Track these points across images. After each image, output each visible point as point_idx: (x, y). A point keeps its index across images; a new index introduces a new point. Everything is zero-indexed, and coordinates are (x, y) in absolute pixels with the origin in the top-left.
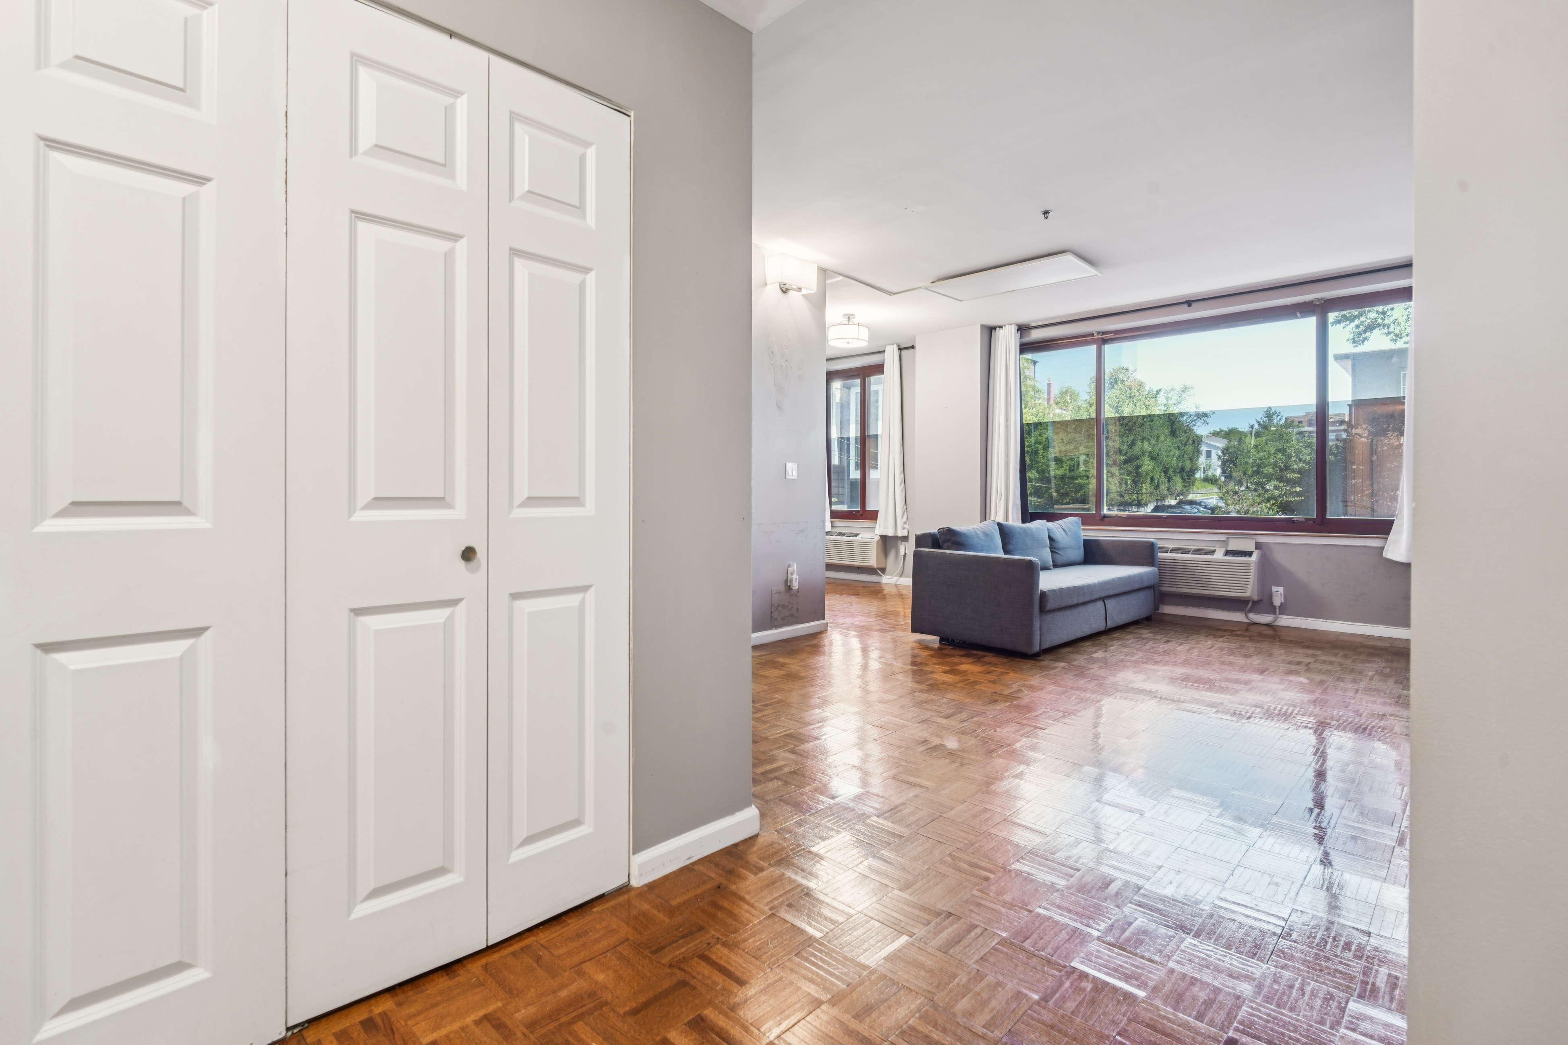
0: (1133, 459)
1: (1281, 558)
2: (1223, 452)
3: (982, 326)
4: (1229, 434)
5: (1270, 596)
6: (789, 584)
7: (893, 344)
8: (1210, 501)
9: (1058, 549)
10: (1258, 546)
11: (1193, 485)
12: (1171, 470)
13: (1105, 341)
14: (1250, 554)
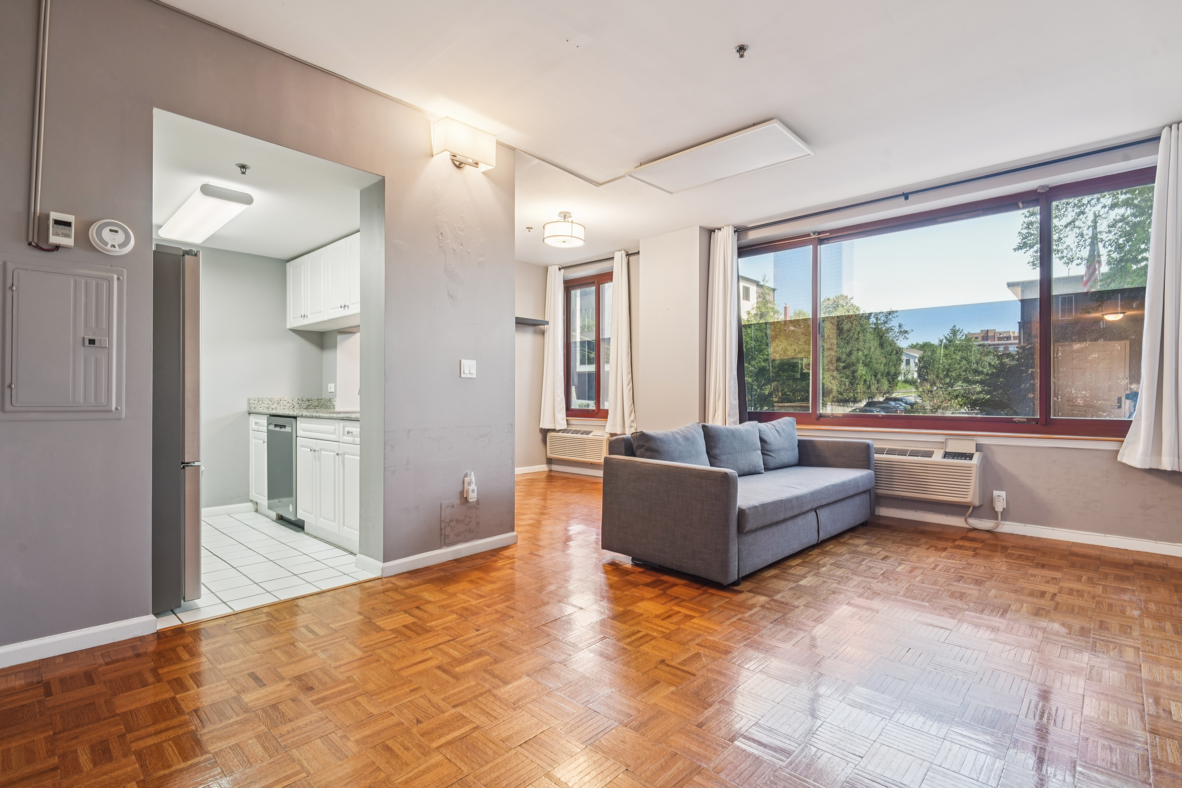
0: (851, 365)
1: (1002, 460)
2: (919, 360)
3: (701, 228)
4: (924, 347)
5: (992, 501)
6: (465, 496)
7: (621, 251)
8: (909, 398)
9: (771, 451)
10: (979, 448)
11: (896, 386)
12: (880, 374)
13: (821, 241)
14: (970, 456)
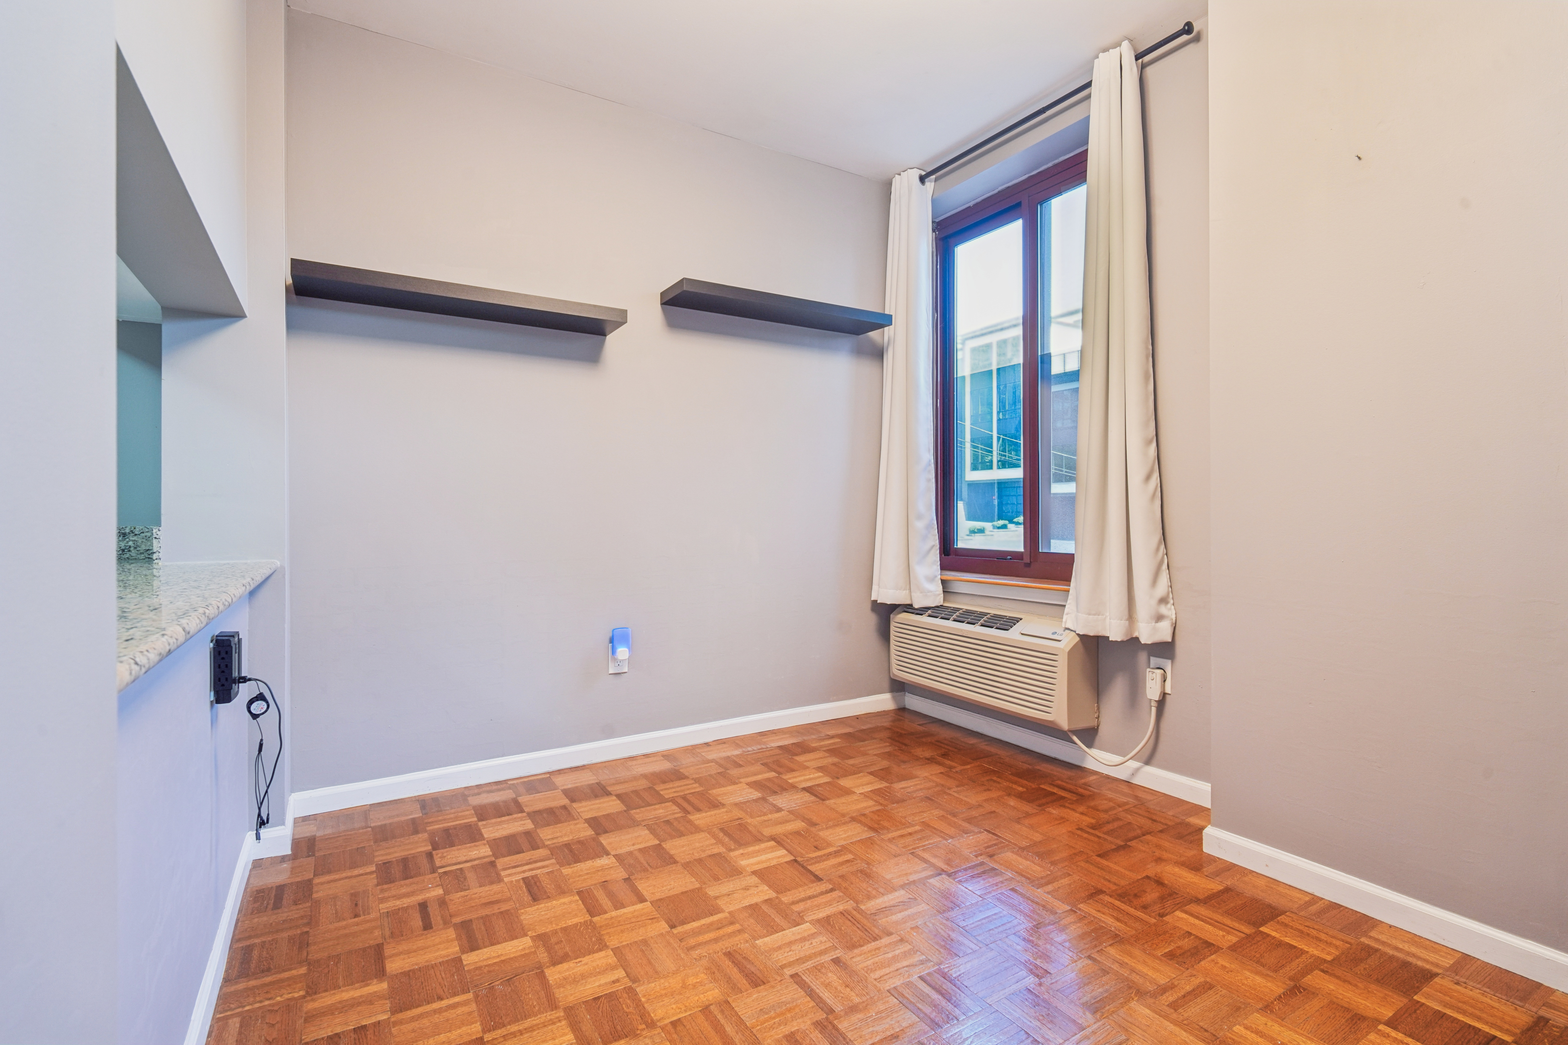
7: (1116, 54)
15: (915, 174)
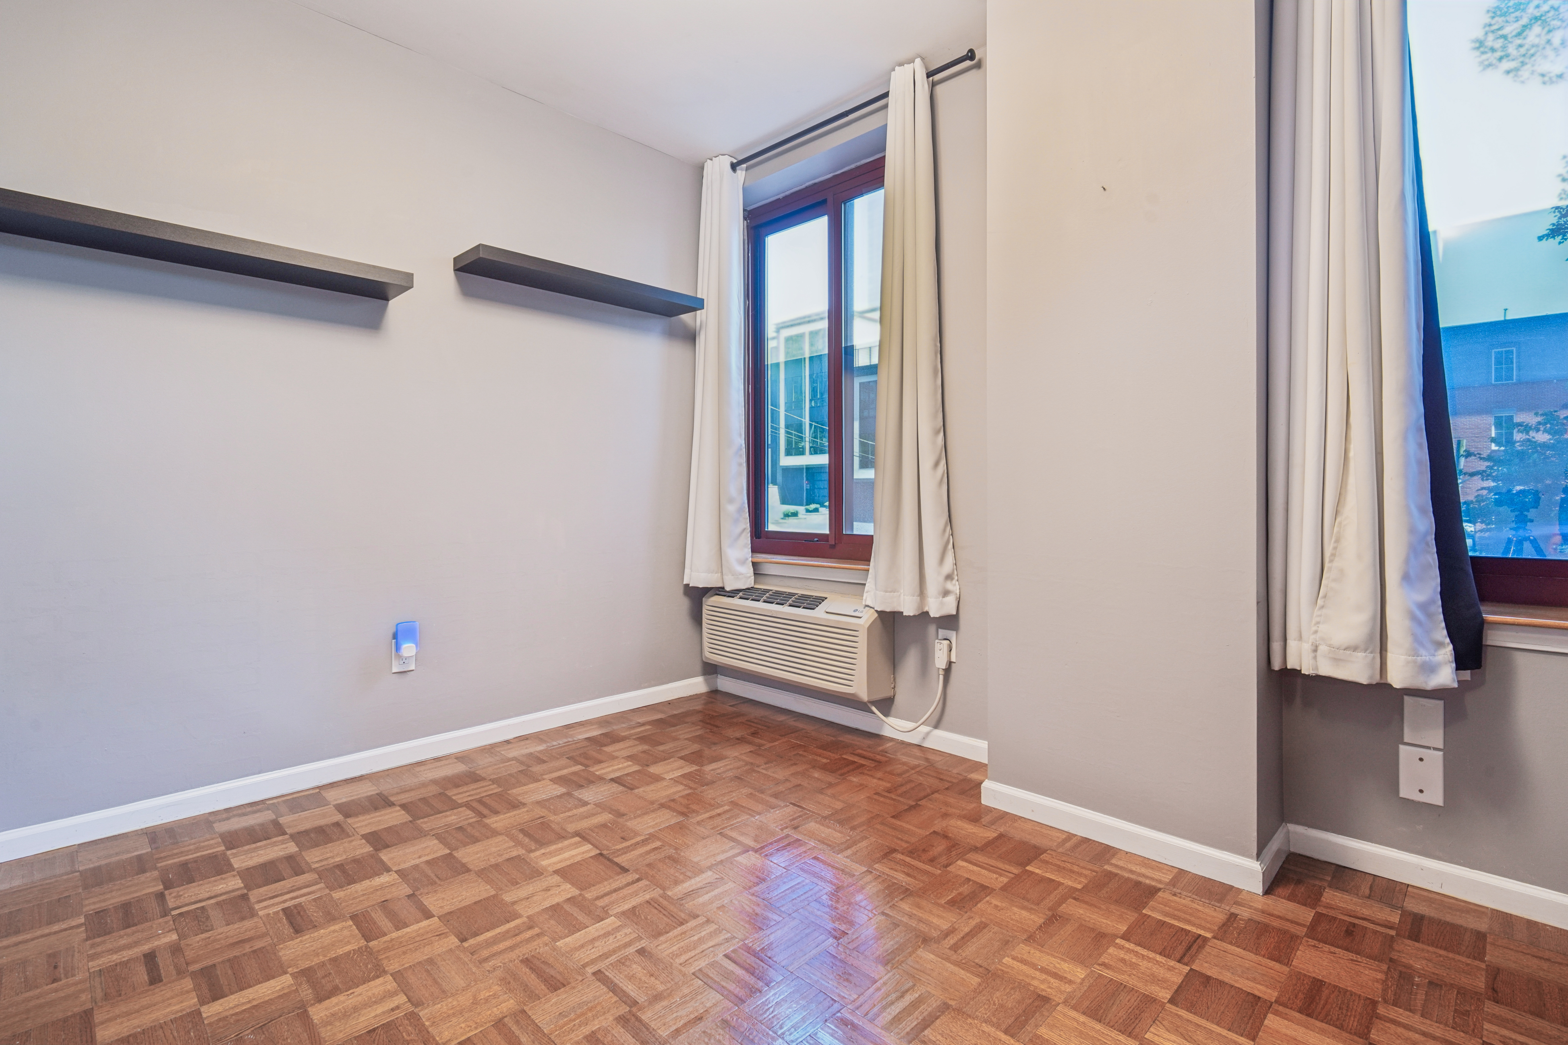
15: (726, 161)
